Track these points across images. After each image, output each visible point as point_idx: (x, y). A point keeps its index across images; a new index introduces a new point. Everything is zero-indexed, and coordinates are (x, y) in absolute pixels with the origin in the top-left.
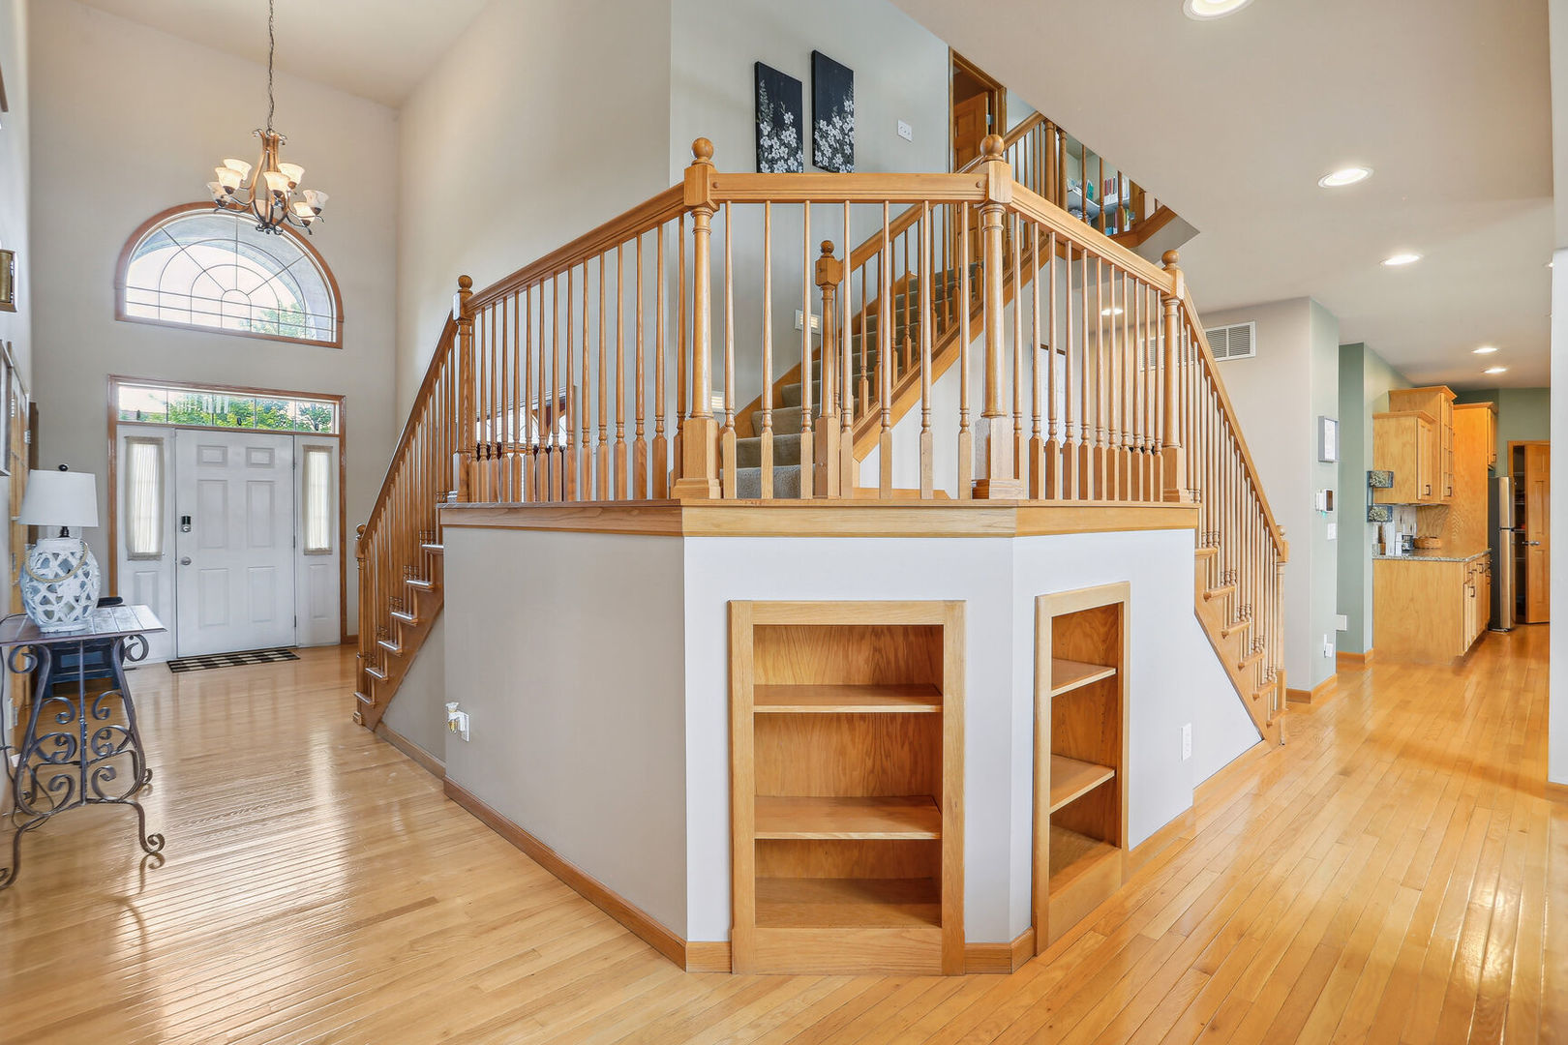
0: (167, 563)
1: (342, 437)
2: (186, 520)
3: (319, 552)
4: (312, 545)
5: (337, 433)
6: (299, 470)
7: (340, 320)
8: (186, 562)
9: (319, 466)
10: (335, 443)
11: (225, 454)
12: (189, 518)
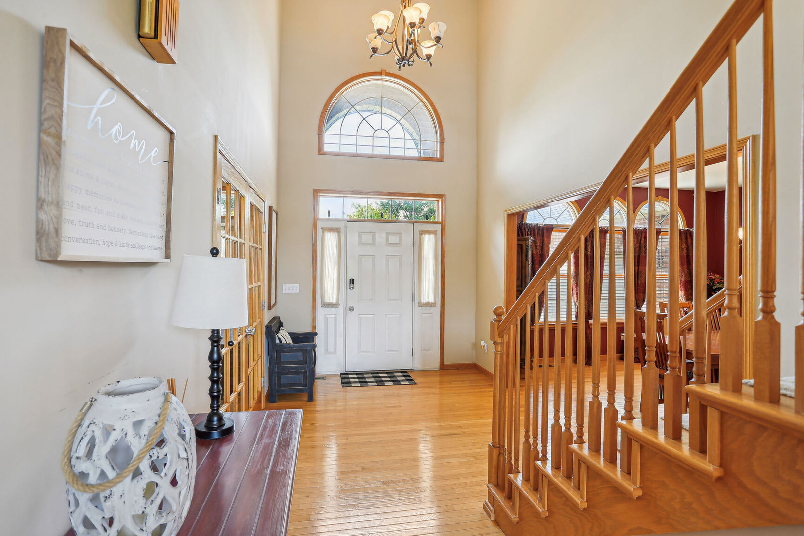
0: (341, 309)
1: (443, 224)
2: (352, 282)
3: (428, 304)
4: (424, 300)
5: (440, 221)
6: (417, 247)
7: (442, 142)
8: (352, 310)
9: (429, 243)
10: (438, 228)
11: (374, 238)
12: (353, 280)
